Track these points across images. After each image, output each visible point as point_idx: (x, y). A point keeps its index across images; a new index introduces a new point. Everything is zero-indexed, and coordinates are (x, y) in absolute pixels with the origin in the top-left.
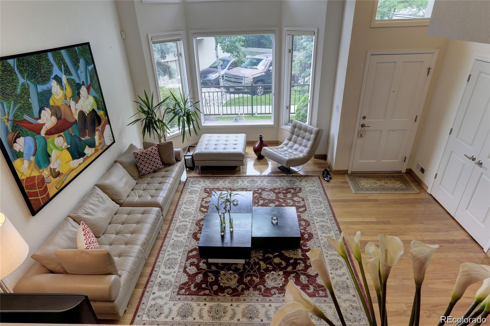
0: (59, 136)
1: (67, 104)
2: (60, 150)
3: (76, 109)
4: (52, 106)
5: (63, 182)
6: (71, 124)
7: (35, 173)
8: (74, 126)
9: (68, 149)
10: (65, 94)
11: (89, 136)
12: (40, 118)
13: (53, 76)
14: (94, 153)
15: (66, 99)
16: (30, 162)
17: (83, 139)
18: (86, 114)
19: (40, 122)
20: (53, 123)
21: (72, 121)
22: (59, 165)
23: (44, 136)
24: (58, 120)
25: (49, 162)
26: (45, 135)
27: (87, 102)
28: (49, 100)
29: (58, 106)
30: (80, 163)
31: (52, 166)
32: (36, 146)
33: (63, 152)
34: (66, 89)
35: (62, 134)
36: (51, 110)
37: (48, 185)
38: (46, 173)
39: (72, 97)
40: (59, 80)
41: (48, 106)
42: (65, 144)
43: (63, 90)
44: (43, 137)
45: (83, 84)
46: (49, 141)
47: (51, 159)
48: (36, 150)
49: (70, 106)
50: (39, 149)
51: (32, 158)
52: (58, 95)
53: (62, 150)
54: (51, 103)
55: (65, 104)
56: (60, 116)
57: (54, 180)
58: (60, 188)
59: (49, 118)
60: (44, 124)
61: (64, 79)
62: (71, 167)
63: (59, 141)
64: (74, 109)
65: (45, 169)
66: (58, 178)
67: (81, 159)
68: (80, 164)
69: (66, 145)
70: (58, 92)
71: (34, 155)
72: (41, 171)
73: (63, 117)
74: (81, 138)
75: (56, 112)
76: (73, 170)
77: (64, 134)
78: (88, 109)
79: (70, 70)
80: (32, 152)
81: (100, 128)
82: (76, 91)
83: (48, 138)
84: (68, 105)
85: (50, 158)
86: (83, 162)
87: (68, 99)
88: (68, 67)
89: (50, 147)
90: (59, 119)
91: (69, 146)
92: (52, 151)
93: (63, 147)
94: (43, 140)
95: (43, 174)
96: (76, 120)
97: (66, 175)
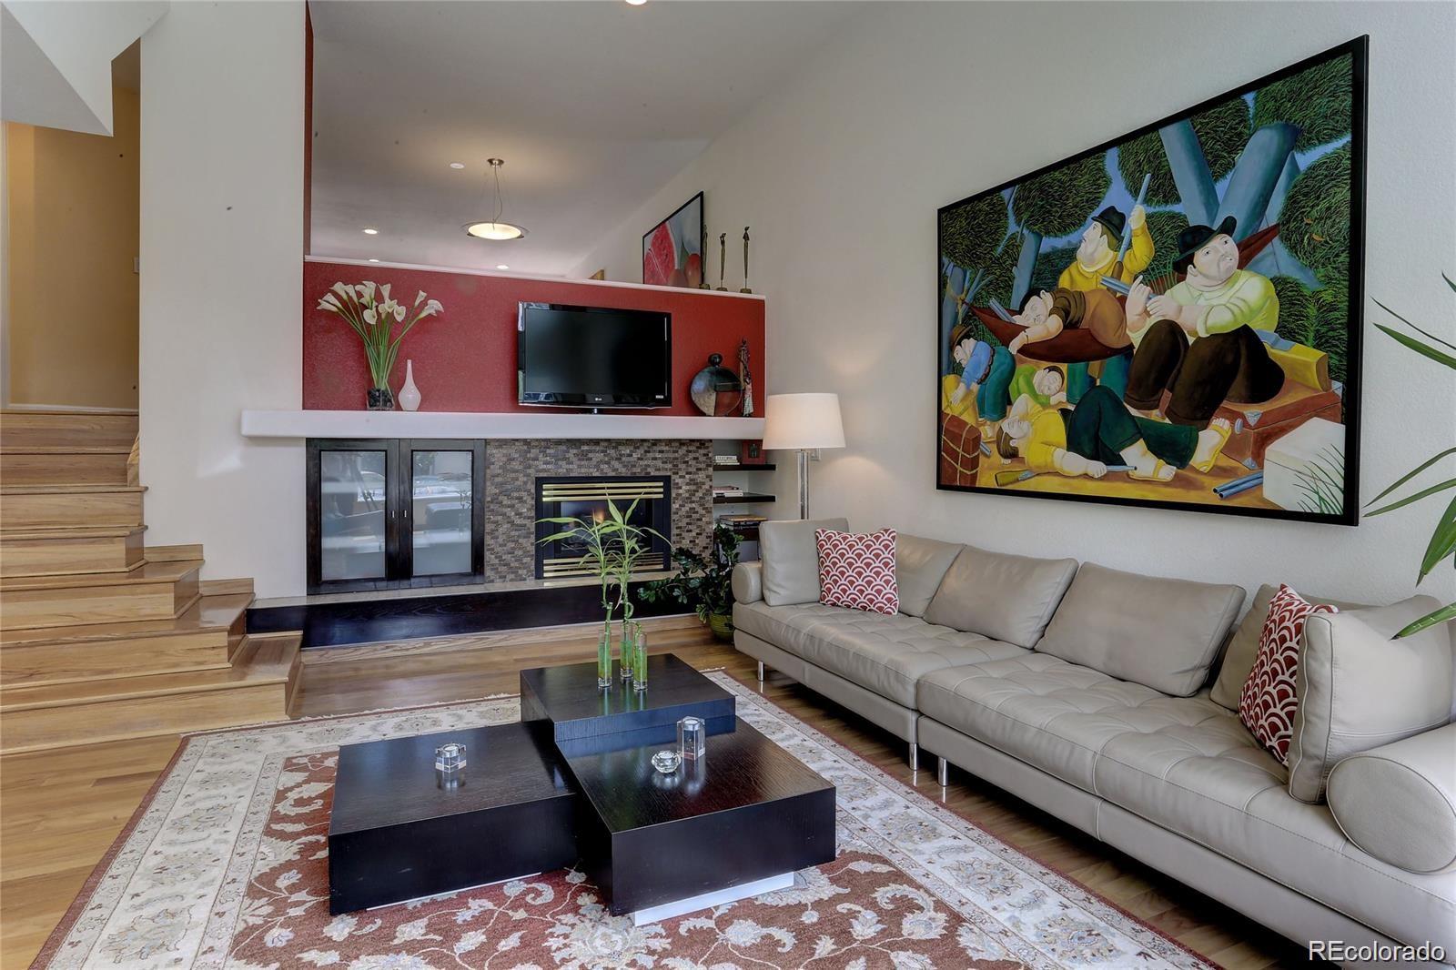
0: (1051, 369)
1: (1115, 292)
2: (1040, 404)
3: (1147, 313)
4: (1063, 290)
5: (1018, 481)
6: (1106, 352)
7: (969, 418)
8: (1113, 361)
9: (1064, 412)
10: (1120, 264)
11: (1168, 413)
12: (1020, 312)
13: (1097, 212)
14: (1166, 484)
15: (1119, 277)
16: (969, 391)
17: (1134, 412)
18: (1191, 340)
19: (1018, 319)
20: (1048, 331)
21: (1113, 341)
22: (1024, 436)
23: (1014, 352)
24: (1065, 327)
25: (1003, 415)
26: (1018, 351)
27: (1220, 297)
28: (1061, 273)
29: (1081, 294)
30: (1090, 474)
31: (1005, 425)
32: (990, 366)
33: (1047, 411)
34: (1130, 246)
35: (1064, 367)
36: (1055, 299)
37: (982, 459)
38: (988, 432)
39: (1145, 272)
40: (1114, 222)
41: (1052, 287)
42: (1063, 397)
43: (1117, 249)
44: (1012, 356)
45: (1229, 227)
46: (1020, 369)
47: (1011, 409)
48: (986, 375)
49: (1123, 300)
50: (994, 377)
51: (975, 387)
52: (1092, 262)
53: (1046, 406)
54: (1064, 281)
55: (1108, 289)
56: (1076, 319)
57: (997, 459)
58: (1003, 485)
59: (1043, 318)
60: (1024, 328)
61: (1137, 217)
62: (1052, 462)
63: (1049, 382)
64: (1140, 309)
65: (988, 422)
66: (1009, 461)
67: (1098, 468)
68: (1086, 476)
69: (1064, 400)
70: (1096, 254)
71: (981, 382)
72: (980, 419)
73: (1084, 325)
74: (1128, 407)
75: (1069, 308)
76: (1057, 474)
77: (1068, 368)
78: (1210, 322)
79: (1174, 186)
80: (980, 375)
81: (1253, 413)
82: (1176, 255)
83: (1023, 362)
84: (1118, 295)
85: (1008, 407)
86: (1102, 479)
87: (1125, 277)
88: (1172, 178)
89: (1017, 383)
90: (1070, 325)
91: (1072, 408)
92: (1020, 394)
93: (1053, 401)
94: (1008, 360)
95: (981, 429)
96: (1131, 346)
97: (1030, 470)
